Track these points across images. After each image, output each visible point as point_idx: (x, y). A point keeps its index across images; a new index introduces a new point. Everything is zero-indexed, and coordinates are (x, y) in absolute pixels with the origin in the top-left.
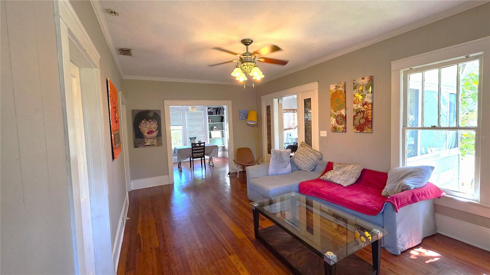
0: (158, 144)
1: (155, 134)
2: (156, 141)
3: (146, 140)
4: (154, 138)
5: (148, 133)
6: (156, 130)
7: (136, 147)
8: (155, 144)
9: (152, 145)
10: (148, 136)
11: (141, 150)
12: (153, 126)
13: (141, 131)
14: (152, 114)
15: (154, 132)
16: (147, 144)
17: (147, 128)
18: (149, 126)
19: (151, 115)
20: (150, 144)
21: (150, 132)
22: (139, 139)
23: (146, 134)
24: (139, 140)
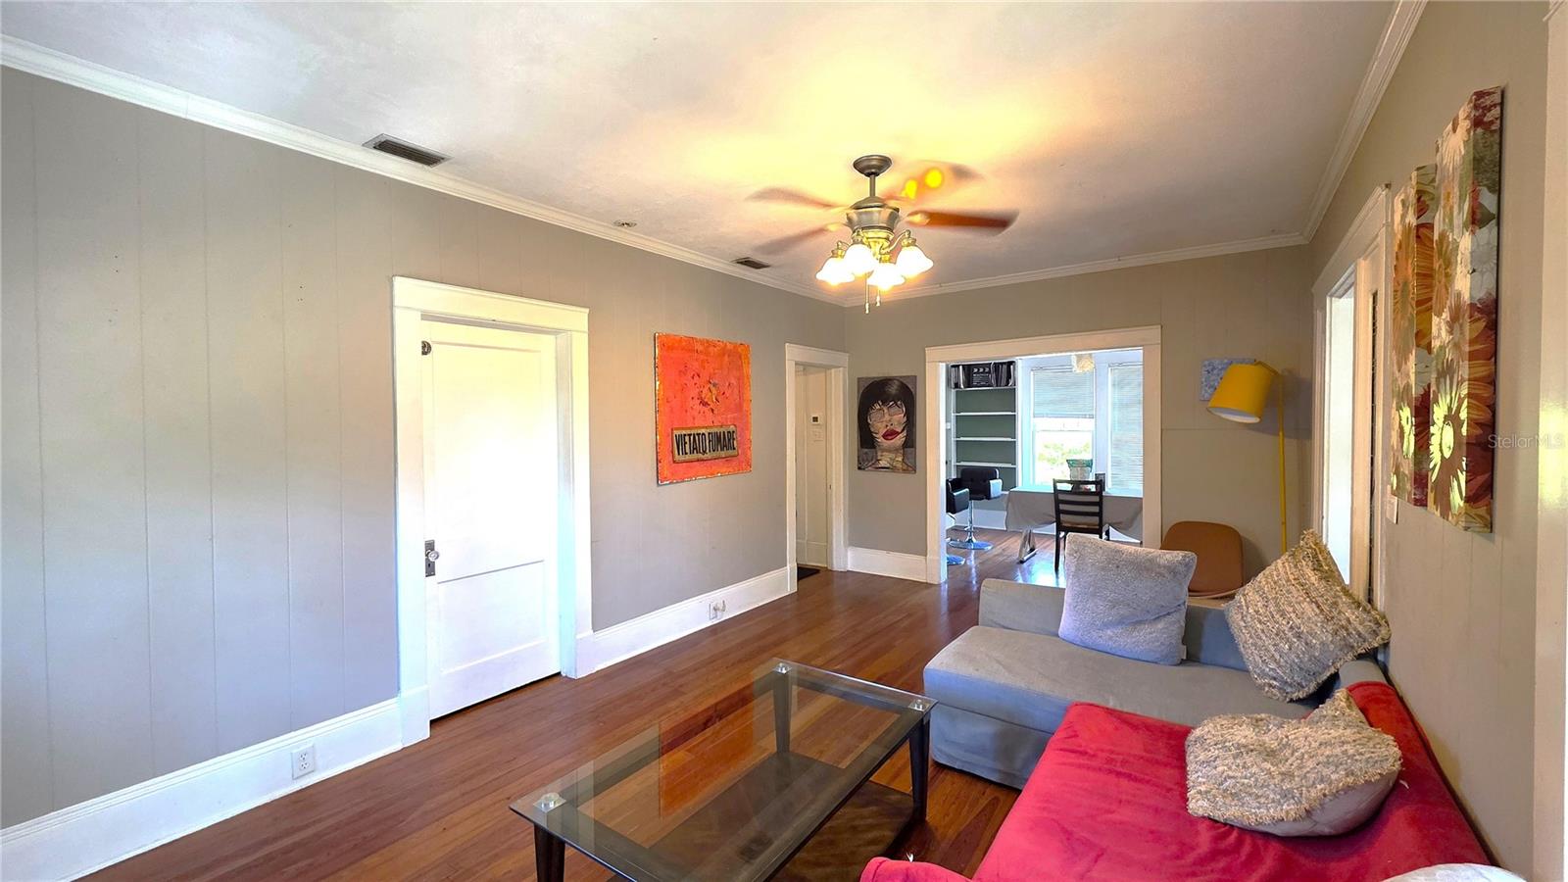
0: (905, 467)
1: (899, 440)
2: (900, 459)
3: (879, 454)
4: (896, 450)
5: (885, 436)
6: (903, 430)
7: (859, 468)
8: (899, 465)
9: (892, 469)
10: (885, 443)
11: (869, 475)
12: (895, 417)
13: (872, 430)
14: (895, 387)
15: (898, 433)
16: (883, 463)
17: (884, 424)
18: (887, 417)
19: (893, 389)
20: (888, 465)
21: (890, 434)
22: (866, 450)
23: (881, 440)
24: (866, 453)
